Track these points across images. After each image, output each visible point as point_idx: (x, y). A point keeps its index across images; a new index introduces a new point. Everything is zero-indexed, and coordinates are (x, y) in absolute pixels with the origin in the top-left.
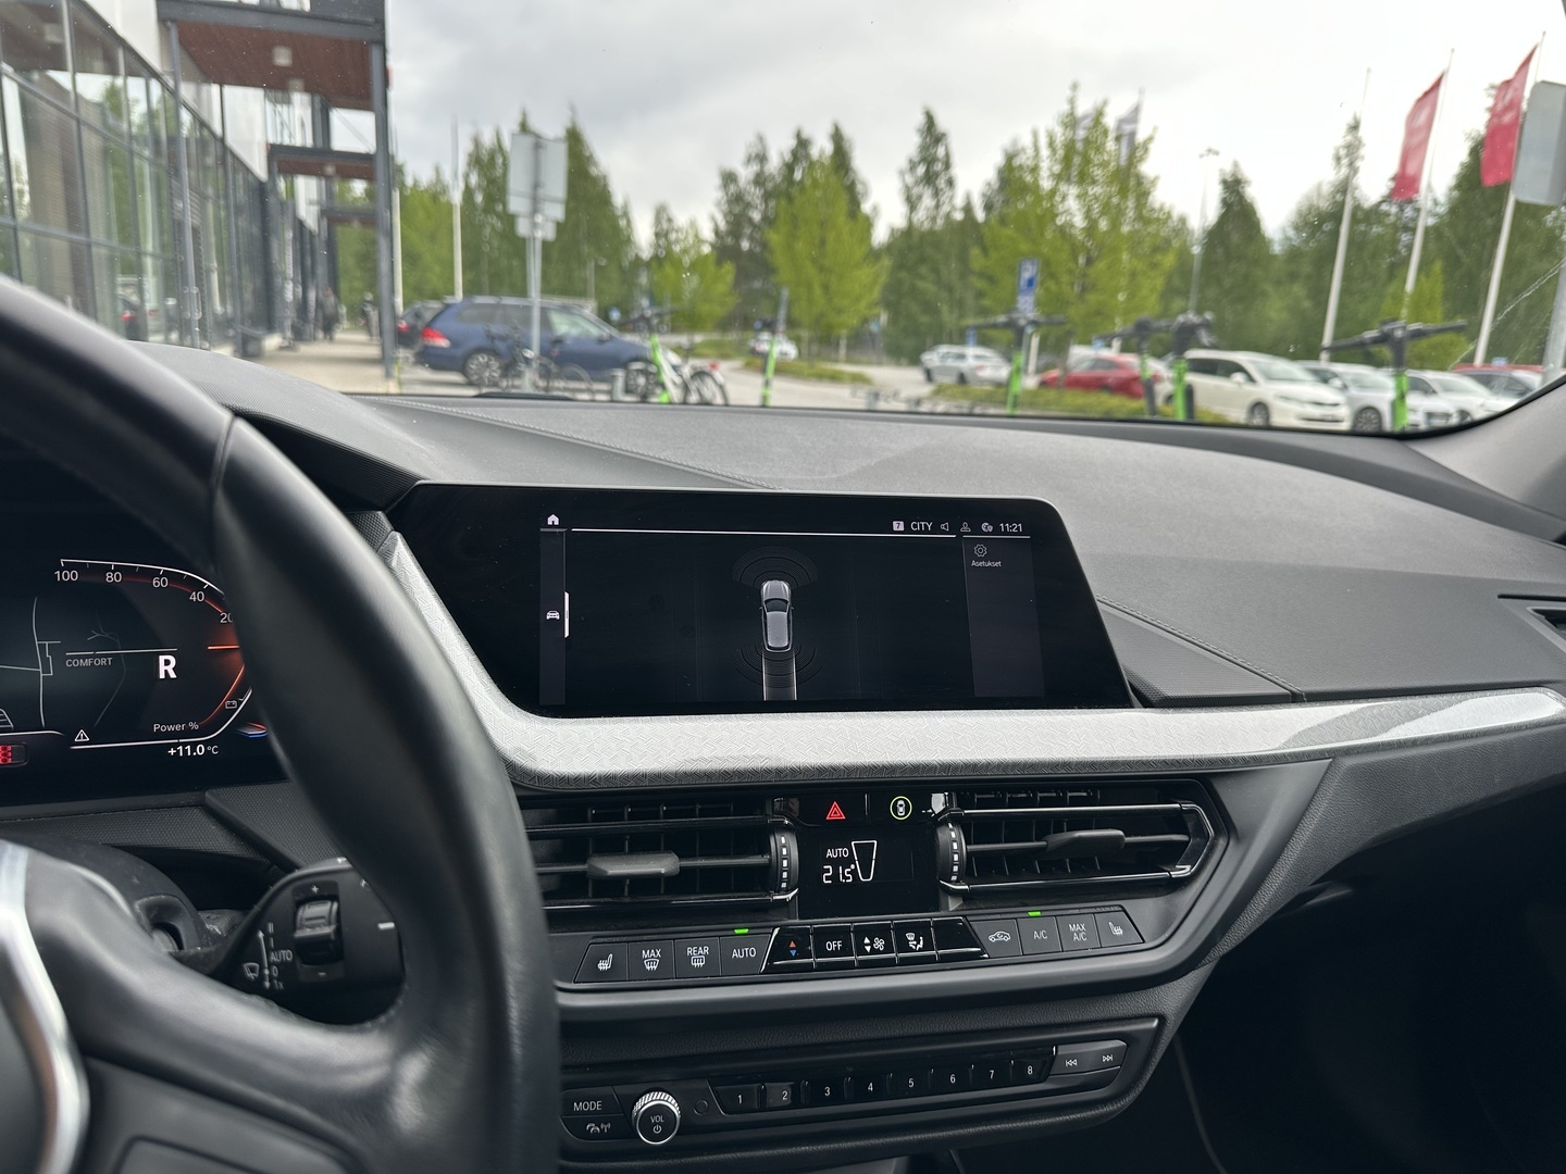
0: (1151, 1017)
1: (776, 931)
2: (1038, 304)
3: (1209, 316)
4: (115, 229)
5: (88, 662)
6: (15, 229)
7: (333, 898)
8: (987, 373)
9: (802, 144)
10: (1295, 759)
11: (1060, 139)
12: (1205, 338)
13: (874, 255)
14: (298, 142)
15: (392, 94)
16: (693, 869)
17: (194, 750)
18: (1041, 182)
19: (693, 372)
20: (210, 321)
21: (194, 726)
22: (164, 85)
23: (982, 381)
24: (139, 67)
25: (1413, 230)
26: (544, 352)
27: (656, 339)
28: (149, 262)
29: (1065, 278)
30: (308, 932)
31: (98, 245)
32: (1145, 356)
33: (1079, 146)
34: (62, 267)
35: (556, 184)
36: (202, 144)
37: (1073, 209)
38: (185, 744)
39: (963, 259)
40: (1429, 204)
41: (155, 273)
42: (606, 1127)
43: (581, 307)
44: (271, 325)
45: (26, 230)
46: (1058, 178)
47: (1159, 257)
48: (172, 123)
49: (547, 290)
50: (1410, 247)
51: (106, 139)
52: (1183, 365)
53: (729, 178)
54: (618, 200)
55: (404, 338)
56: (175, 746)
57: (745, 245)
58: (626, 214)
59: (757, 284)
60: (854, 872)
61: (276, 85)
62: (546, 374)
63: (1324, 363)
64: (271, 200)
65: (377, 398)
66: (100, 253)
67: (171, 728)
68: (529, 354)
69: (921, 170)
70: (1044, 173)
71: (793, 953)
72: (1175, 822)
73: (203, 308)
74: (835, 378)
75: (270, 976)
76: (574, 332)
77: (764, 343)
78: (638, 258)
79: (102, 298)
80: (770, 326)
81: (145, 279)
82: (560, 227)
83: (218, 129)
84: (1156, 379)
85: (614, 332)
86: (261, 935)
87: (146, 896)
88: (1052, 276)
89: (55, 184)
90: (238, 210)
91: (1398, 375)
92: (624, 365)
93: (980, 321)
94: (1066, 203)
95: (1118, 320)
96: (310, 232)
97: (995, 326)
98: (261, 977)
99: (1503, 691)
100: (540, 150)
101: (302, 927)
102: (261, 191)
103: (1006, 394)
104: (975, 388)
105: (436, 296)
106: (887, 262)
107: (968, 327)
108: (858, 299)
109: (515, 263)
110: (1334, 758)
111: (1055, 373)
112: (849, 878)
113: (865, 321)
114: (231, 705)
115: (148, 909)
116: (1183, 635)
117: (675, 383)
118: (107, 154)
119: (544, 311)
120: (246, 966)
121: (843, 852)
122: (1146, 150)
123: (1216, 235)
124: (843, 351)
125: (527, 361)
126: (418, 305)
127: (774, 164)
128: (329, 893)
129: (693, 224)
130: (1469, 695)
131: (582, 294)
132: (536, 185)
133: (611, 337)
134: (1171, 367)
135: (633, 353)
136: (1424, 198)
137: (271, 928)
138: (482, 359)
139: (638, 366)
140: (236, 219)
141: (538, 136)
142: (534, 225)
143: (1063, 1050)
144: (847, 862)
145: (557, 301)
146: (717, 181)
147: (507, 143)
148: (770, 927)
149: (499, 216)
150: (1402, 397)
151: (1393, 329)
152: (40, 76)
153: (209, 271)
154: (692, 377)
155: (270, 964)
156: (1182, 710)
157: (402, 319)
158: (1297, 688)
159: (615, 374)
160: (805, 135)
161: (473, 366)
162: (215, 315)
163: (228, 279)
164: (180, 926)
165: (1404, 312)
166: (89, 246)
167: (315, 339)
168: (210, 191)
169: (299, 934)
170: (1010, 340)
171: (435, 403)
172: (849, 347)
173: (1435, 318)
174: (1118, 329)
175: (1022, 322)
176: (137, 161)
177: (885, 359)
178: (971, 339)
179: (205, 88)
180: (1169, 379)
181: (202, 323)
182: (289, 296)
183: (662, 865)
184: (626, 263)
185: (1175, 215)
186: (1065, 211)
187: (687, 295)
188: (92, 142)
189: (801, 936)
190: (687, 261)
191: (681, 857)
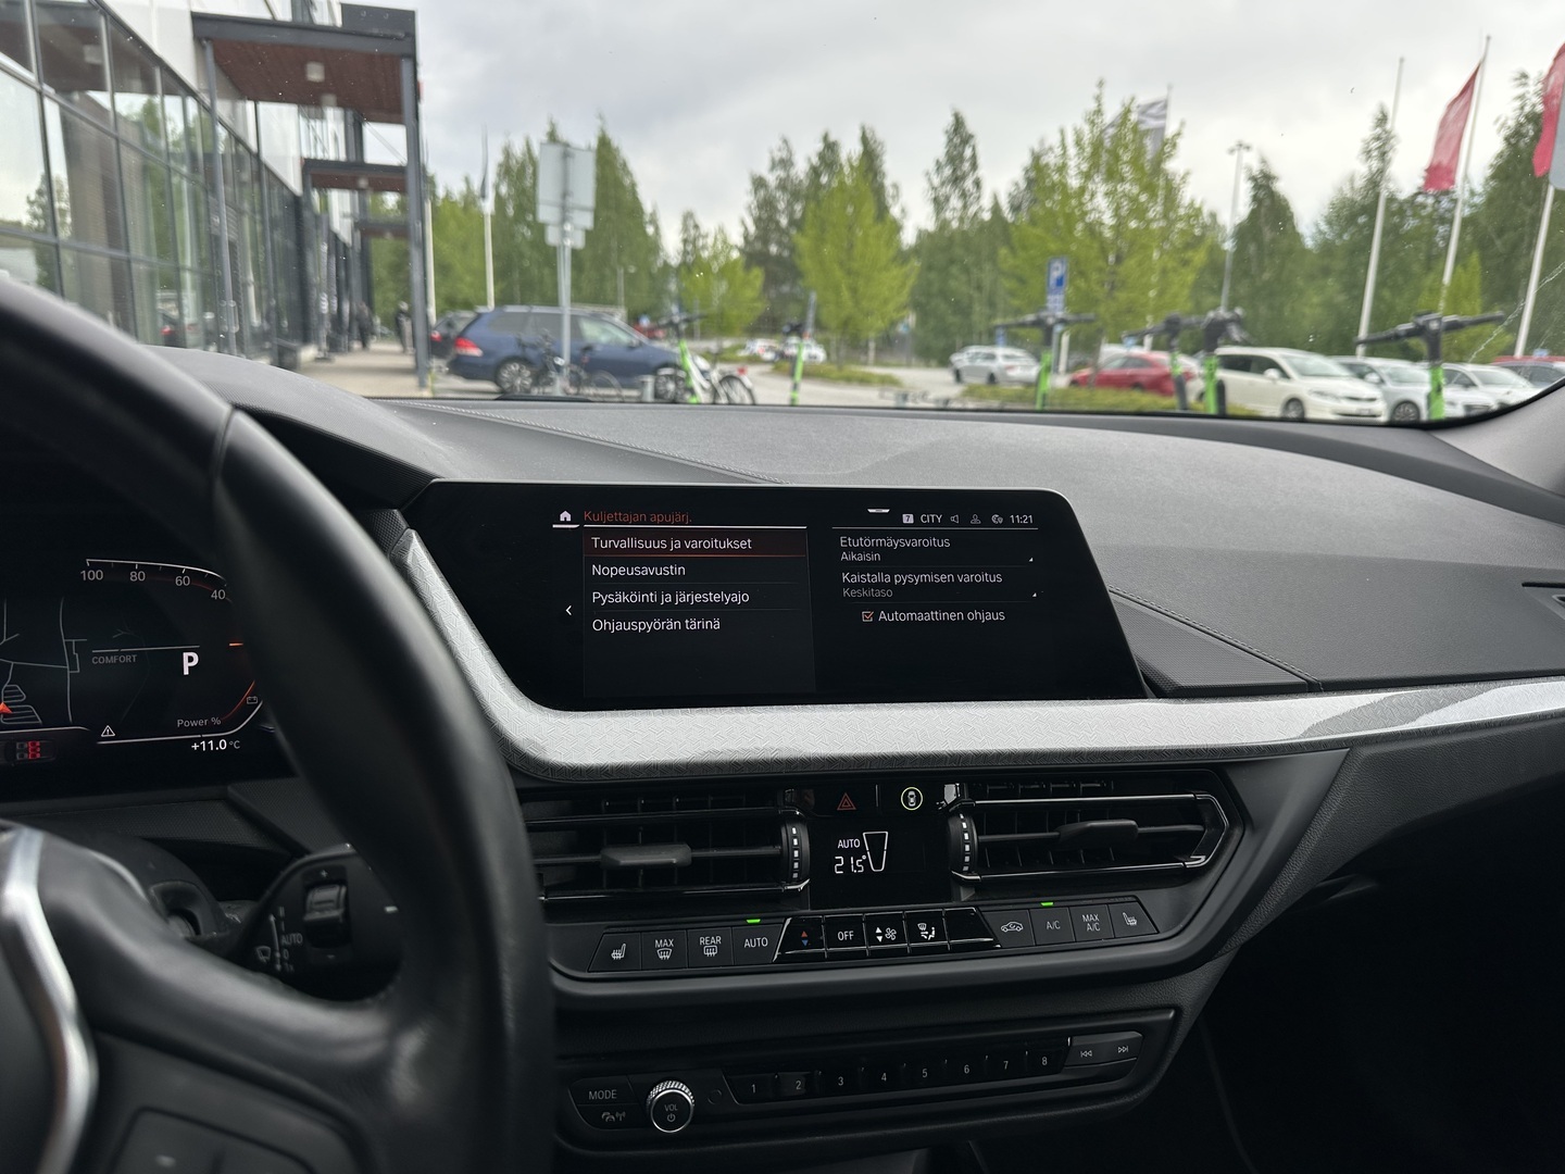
0: (1168, 1008)
1: (788, 921)
2: (1068, 303)
3: (1239, 311)
4: (154, 245)
5: (113, 659)
6: (57, 247)
7: (341, 882)
8: (1016, 373)
9: (830, 147)
10: (1312, 749)
11: (1087, 137)
12: (1235, 333)
13: (903, 257)
14: (331, 156)
15: (423, 107)
16: (707, 859)
17: (216, 745)
18: (1069, 181)
19: (721, 377)
20: (247, 334)
21: (216, 721)
22: (200, 102)
23: (1012, 381)
24: (176, 85)
25: (1451, 222)
26: (574, 360)
27: (685, 344)
28: (188, 278)
29: (1094, 276)
30: (317, 916)
31: (139, 261)
32: (1176, 353)
33: (1107, 143)
34: (103, 285)
35: (585, 191)
36: (238, 160)
37: (1101, 207)
38: (207, 740)
39: (993, 257)
40: (1467, 195)
41: (194, 287)
42: (621, 1116)
43: (612, 315)
44: (306, 337)
45: (68, 247)
46: (1087, 176)
47: (1190, 254)
48: (209, 141)
49: (577, 298)
50: (1447, 239)
51: (144, 157)
52: (1214, 361)
53: (759, 183)
54: (648, 208)
55: (437, 347)
56: (198, 741)
57: (773, 249)
58: (654, 222)
59: (786, 289)
60: (865, 863)
61: (308, 100)
62: (577, 382)
63: (1360, 357)
64: (306, 214)
65: (398, 401)
66: (139, 269)
67: (194, 723)
68: (560, 362)
69: (947, 171)
70: (1072, 171)
71: (805, 942)
72: (1190, 812)
73: (240, 320)
74: (864, 381)
75: (282, 960)
76: (604, 339)
77: (793, 346)
78: (666, 264)
79: (142, 313)
80: (797, 330)
81: (183, 294)
82: (589, 235)
83: (252, 144)
84: (1188, 376)
85: (644, 339)
86: (272, 919)
87: (162, 881)
88: (1082, 274)
89: (95, 202)
90: (274, 224)
91: (1434, 368)
92: (654, 371)
93: (1010, 320)
94: (1095, 201)
95: (1149, 318)
96: (344, 245)
97: (1023, 325)
98: (273, 961)
99: (1528, 680)
100: (568, 159)
101: (312, 910)
102: (297, 205)
103: (1036, 392)
104: (1004, 388)
105: (468, 306)
106: (916, 264)
107: (997, 327)
108: (886, 302)
109: (546, 271)
110: (1351, 748)
111: (1085, 372)
112: (860, 869)
113: (893, 324)
114: (252, 700)
115: (164, 894)
116: (1197, 626)
117: (703, 388)
118: (146, 171)
119: (575, 320)
120: (258, 950)
121: (855, 843)
122: (1174, 146)
123: (1247, 232)
124: (872, 354)
125: (558, 369)
126: (450, 315)
127: (801, 169)
128: (337, 877)
129: (721, 230)
130: (1492, 684)
131: (613, 303)
132: (565, 194)
133: (641, 344)
134: (1202, 365)
135: (662, 360)
136: (1460, 189)
137: (282, 912)
138: (514, 367)
139: (668, 371)
140: (272, 232)
141: (567, 145)
142: (564, 234)
143: (1079, 1041)
144: (858, 853)
145: (589, 309)
146: (748, 186)
147: (536, 151)
148: (782, 917)
149: (529, 226)
150: (1438, 390)
151: (1428, 321)
152: (81, 97)
153: (246, 285)
154: (720, 382)
155: (281, 947)
156: (1196, 700)
157: (435, 329)
158: (1313, 678)
159: (645, 379)
160: (832, 138)
161: (505, 375)
162: (252, 328)
163: (264, 293)
164: (197, 913)
165: (1442, 304)
166: (129, 262)
167: (349, 349)
168: (246, 206)
169: (310, 917)
170: (1037, 338)
171: (455, 406)
172: (879, 350)
173: (1473, 309)
174: (1149, 326)
175: (1051, 321)
176: (175, 180)
177: (914, 360)
178: (1001, 340)
179: (240, 104)
180: (1200, 376)
181: (239, 336)
182: (325, 307)
183: (673, 855)
184: (655, 271)
185: (1205, 211)
186: (1094, 209)
187: (716, 302)
188: (130, 160)
189: (813, 925)
190: (715, 267)
191: (693, 848)
